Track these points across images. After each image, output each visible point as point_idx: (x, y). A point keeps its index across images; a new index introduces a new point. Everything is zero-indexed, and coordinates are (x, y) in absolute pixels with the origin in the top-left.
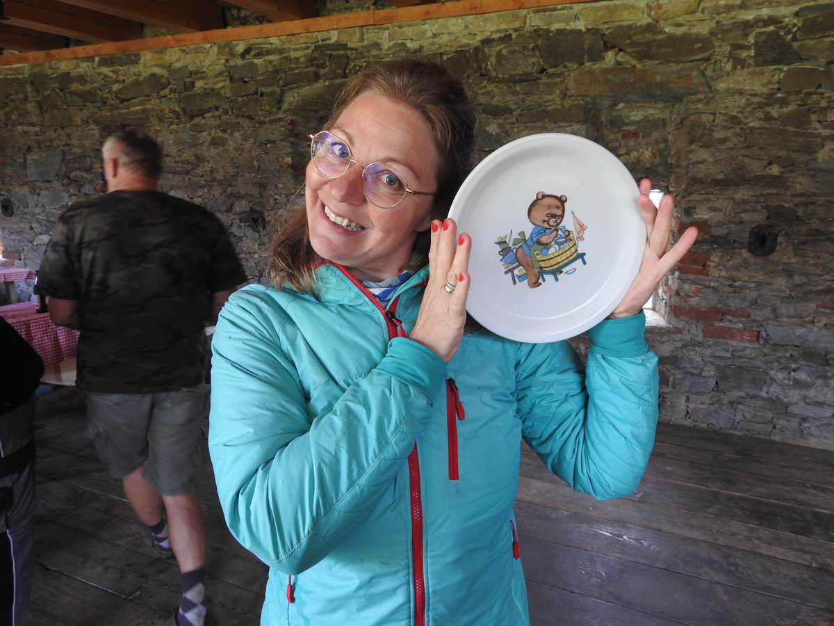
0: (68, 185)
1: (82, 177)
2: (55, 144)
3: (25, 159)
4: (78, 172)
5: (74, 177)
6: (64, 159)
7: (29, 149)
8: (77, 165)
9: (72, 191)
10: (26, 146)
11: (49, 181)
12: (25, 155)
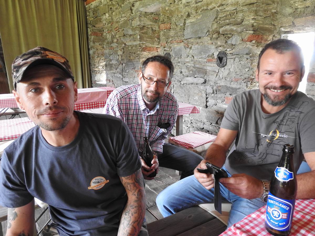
0: (217, 39)
1: (232, 30)
2: (210, 7)
3: (185, 24)
4: (228, 27)
5: (223, 31)
6: (216, 18)
7: (189, 15)
8: (228, 21)
9: (219, 43)
10: (187, 14)
11: (200, 38)
12: (185, 20)
